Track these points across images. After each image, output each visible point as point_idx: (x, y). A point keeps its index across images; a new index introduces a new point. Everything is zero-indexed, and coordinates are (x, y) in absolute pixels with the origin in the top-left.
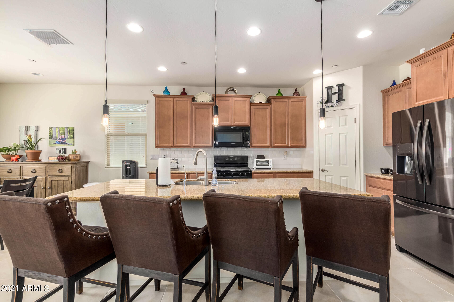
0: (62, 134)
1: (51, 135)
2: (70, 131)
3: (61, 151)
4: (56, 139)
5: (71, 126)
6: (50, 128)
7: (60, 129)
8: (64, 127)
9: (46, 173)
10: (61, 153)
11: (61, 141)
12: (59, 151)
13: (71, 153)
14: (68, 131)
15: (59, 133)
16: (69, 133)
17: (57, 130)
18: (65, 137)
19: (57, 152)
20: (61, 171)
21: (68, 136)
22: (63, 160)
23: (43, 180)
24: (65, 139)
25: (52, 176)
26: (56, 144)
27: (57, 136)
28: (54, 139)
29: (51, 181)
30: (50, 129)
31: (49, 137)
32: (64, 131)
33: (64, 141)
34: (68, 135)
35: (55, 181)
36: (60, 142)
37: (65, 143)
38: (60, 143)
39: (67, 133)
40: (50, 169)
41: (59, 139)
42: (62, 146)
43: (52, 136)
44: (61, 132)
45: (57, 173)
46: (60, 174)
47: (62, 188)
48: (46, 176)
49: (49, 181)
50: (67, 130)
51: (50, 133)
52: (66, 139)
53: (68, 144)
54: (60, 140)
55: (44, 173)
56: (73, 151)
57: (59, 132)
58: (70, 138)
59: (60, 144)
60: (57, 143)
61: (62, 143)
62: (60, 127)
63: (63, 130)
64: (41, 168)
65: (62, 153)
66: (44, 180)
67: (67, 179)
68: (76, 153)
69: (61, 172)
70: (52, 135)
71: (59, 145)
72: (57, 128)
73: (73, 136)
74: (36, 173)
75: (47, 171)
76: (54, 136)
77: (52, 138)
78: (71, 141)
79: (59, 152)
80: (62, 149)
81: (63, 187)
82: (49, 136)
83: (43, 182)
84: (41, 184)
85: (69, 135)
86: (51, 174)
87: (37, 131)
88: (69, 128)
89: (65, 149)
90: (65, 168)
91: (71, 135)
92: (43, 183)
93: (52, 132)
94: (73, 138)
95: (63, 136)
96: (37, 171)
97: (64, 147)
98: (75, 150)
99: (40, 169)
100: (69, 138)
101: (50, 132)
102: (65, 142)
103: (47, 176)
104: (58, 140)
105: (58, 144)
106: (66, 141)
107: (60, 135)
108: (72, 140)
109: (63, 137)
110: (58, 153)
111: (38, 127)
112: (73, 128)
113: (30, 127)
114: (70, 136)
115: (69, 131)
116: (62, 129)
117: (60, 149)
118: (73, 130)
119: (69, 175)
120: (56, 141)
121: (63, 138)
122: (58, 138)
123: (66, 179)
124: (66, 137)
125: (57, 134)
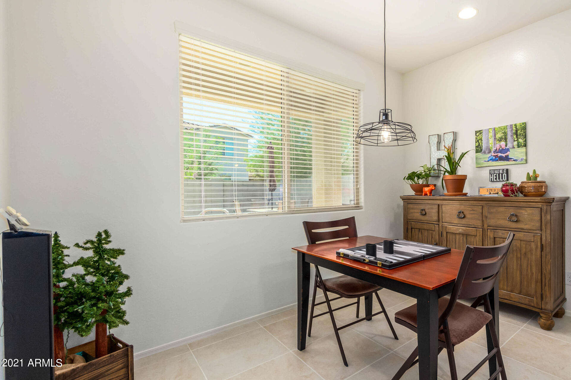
0: (500, 140)
1: (479, 144)
2: (519, 131)
3: (501, 174)
4: (490, 152)
5: (519, 122)
6: (476, 132)
7: (496, 129)
8: (506, 125)
9: (483, 221)
10: (499, 179)
11: (500, 154)
12: (496, 176)
13: (525, 180)
14: (514, 131)
15: (495, 138)
16: (515, 136)
17: (491, 134)
18: (506, 146)
19: (492, 177)
20: (515, 218)
21: (513, 143)
22: (515, 193)
23: (478, 234)
24: (508, 150)
25: (496, 228)
26: (488, 161)
27: (490, 145)
28: (485, 153)
29: (494, 238)
30: (477, 134)
31: (476, 150)
32: (505, 133)
33: (506, 154)
34: (514, 141)
35: (502, 239)
36: (496, 156)
37: (507, 159)
38: (497, 158)
39: (512, 136)
40: (491, 213)
41: (495, 151)
42: (501, 165)
43: (480, 148)
44: (499, 135)
45: (507, 222)
46: (514, 225)
47: (517, 256)
48: (483, 226)
49: (490, 238)
50: (512, 130)
51: (478, 141)
52: (510, 150)
53: (514, 160)
54: (498, 152)
55: (479, 220)
56: (528, 174)
57: (495, 136)
58: (519, 147)
59: (497, 160)
60: (490, 160)
61: (501, 159)
62: (497, 126)
63: (503, 131)
64: (475, 209)
65: (502, 179)
66: (480, 235)
67: (529, 237)
68: (536, 177)
69: (517, 221)
70: (481, 144)
71: (495, 163)
72: (490, 130)
73: (525, 141)
74: (465, 218)
75: (485, 216)
76: (484, 147)
77: (481, 150)
78: (522, 153)
79: (496, 179)
80: (501, 172)
81: (519, 255)
82: (476, 147)
83: (477, 238)
84: (474, 242)
85: (516, 139)
86: (492, 222)
87: (456, 140)
88: (516, 125)
89: (507, 170)
90: (521, 211)
91: (520, 140)
92: (477, 240)
93: (481, 139)
94: (525, 145)
95: (503, 143)
96: (468, 216)
97: (505, 167)
98: (534, 171)
99: (471, 212)
100: (516, 147)
101: (478, 138)
102: (508, 156)
103: (485, 226)
104: (493, 154)
105: (493, 162)
106: (511, 154)
107: (498, 142)
108: (523, 150)
109: (504, 147)
110: (494, 180)
111: (456, 132)
112: (525, 123)
113: (445, 135)
114: (518, 143)
115: (517, 131)
116: (501, 129)
117: (497, 172)
118: (524, 128)
119: (534, 228)
120: (489, 155)
121: (503, 149)
122: (493, 149)
123: (528, 239)
124: (509, 145)
125: (491, 141)
